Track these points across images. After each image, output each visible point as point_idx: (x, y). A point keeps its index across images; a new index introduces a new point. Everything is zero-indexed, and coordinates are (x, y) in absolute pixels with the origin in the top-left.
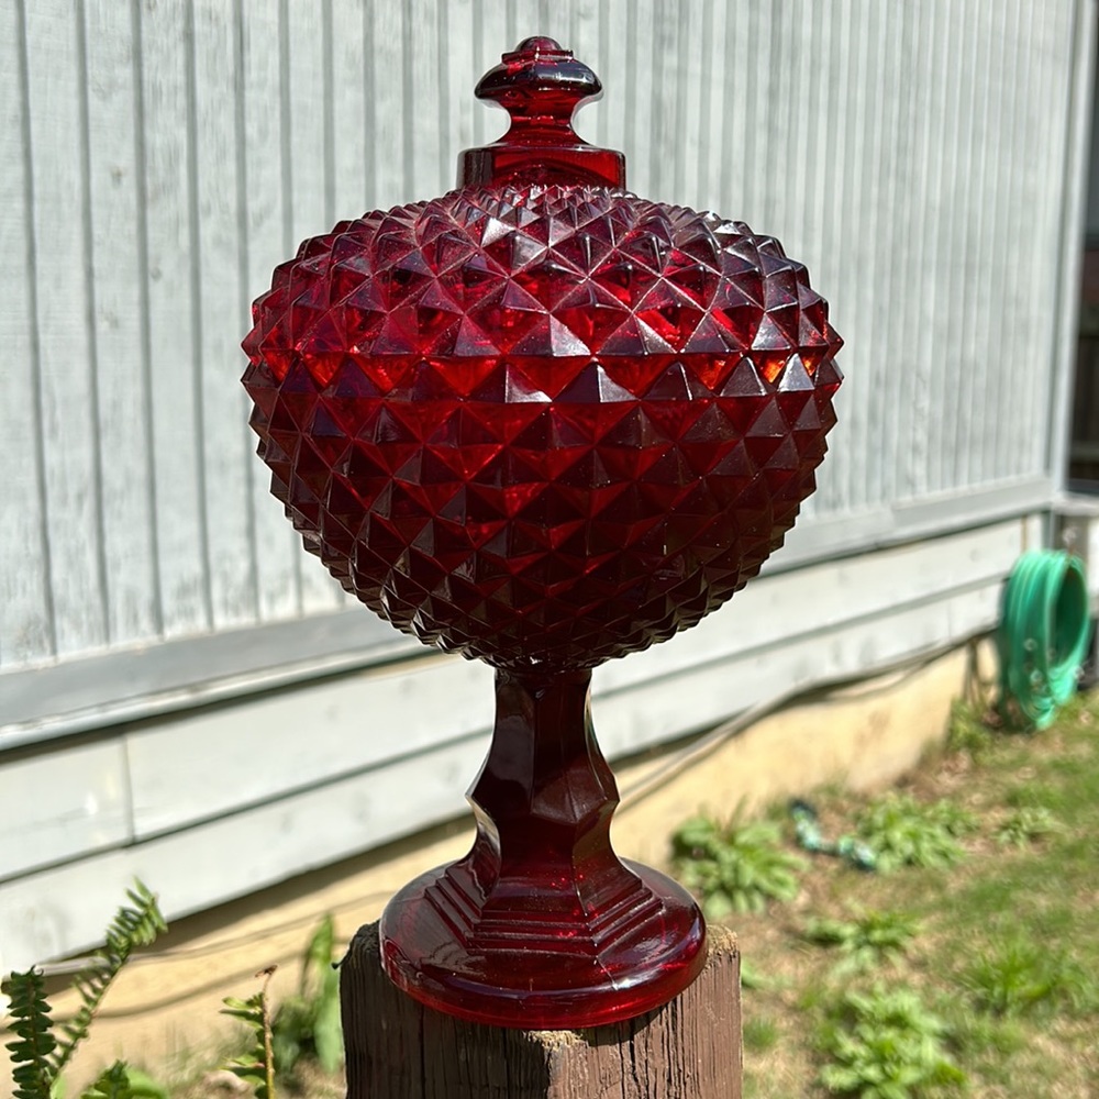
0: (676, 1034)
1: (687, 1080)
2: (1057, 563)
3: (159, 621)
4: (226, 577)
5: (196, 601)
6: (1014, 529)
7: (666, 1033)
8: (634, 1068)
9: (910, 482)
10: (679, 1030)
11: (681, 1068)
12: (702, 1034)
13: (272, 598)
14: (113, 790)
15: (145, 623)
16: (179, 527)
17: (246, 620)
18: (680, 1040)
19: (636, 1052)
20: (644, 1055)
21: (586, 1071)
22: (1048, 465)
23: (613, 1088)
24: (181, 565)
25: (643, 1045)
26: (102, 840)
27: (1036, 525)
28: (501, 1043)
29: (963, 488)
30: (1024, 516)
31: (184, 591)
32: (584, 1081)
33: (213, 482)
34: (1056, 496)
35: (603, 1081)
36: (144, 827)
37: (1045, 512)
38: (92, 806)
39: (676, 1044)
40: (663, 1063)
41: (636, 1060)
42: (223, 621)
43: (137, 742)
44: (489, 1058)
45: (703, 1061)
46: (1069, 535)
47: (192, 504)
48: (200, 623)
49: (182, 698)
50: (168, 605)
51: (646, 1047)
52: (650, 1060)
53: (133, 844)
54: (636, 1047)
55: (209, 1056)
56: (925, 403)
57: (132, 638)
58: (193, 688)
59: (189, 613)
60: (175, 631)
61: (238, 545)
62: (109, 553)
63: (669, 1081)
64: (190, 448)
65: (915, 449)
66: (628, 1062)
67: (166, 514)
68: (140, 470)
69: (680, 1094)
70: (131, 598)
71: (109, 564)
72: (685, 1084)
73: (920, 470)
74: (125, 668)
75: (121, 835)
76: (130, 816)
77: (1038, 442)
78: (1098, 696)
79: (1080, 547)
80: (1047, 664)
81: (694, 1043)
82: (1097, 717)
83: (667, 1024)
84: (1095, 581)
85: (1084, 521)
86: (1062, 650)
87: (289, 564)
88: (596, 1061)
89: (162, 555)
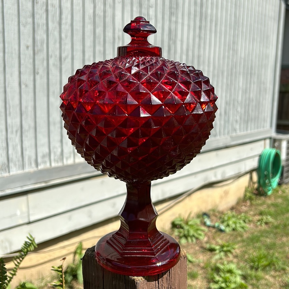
0: (170, 277)
2: (273, 152)
3: (37, 165)
4: (55, 153)
5: (47, 159)
6: (262, 143)
7: (167, 277)
8: (159, 286)
9: (235, 130)
10: (171, 276)
11: (171, 286)
12: (177, 278)
13: (67, 159)
14: (24, 209)
15: (33, 165)
16: (42, 139)
17: (60, 164)
18: (171, 279)
20: (161, 283)
21: (146, 287)
22: (271, 126)
24: (43, 150)
26: (21, 222)
27: (268, 141)
28: (124, 280)
29: (249, 132)
30: (265, 139)
31: (44, 156)
33: (52, 128)
34: (273, 134)
36: (32, 219)
37: (270, 138)
38: (18, 213)
39: (170, 280)
40: (167, 285)
41: (159, 284)
42: (54, 165)
43: (31, 196)
44: (121, 283)
45: (177, 284)
46: (276, 144)
47: (46, 134)
48: (48, 165)
49: (43, 185)
50: (40, 160)
52: (163, 284)
53: (29, 223)
54: (159, 281)
55: (49, 279)
56: (239, 109)
57: (30, 169)
58: (46, 182)
59: (45, 162)
60: (41, 167)
61: (58, 144)
62: (24, 146)
64: (46, 119)
65: (236, 121)
67: (39, 136)
68: (32, 124)
70: (30, 158)
71: (24, 149)
73: (238, 127)
74: (28, 177)
75: (26, 221)
76: (29, 216)
77: (269, 120)
78: (284, 187)
79: (279, 147)
80: (270, 178)
81: (175, 280)
82: (284, 192)
83: (168, 275)
84: (283, 156)
85: (280, 141)
86: (274, 174)
87: (71, 150)
88: (149, 285)
89: (38, 147)
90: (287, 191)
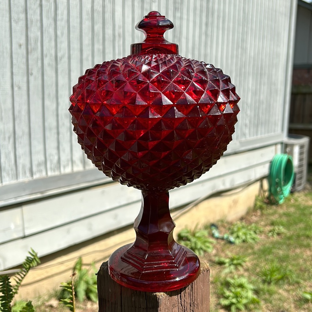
1: (195, 305)
2: (285, 157)
3: (32, 174)
4: (51, 161)
5: (43, 168)
6: (273, 148)
8: (181, 302)
9: (244, 135)
11: (194, 302)
12: (199, 292)
13: (64, 167)
14: (19, 222)
15: (28, 174)
16: (38, 146)
17: (57, 173)
18: (193, 294)
19: (182, 298)
20: (184, 298)
21: (168, 303)
22: (282, 130)
23: (175, 308)
24: (38, 157)
25: (184, 296)
26: (15, 236)
27: (279, 147)
28: (144, 295)
29: (259, 136)
30: (276, 144)
31: (39, 165)
32: (168, 306)
33: (48, 134)
34: (285, 138)
35: (173, 306)
36: (27, 232)
37: (282, 143)
38: (12, 226)
40: (189, 300)
41: (182, 300)
42: (50, 174)
43: (26, 208)
44: (141, 300)
46: (288, 149)
47: (41, 140)
48: (44, 174)
49: (39, 196)
50: (35, 169)
51: (185, 296)
52: (186, 300)
53: (24, 237)
54: (182, 296)
55: (46, 297)
56: (249, 112)
57: (24, 178)
58: (42, 193)
59: (40, 171)
60: (36, 176)
61: (54, 152)
62: (17, 154)
63: (191, 305)
64: (41, 124)
65: (246, 125)
66: (180, 300)
67: (34, 143)
68: (26, 130)
69: (193, 309)
70: (24, 167)
71: (17, 157)
72: (195, 306)
73: (247, 131)
74: (22, 187)
75: (21, 235)
76: (24, 229)
77: (280, 123)
78: (296, 195)
79: (291, 153)
80: (282, 186)
81: (197, 295)
82: (296, 200)
83: (190, 290)
84: (296, 162)
85: (292, 146)
86: (286, 181)
87: (69, 157)
88: (171, 300)
89: (33, 155)
90: (300, 199)
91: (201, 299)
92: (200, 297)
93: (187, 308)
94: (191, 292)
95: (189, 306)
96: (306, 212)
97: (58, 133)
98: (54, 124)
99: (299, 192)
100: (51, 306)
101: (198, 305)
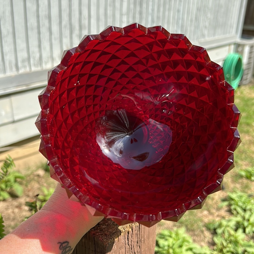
0: (140, 232)
1: (142, 241)
2: (236, 56)
3: (17, 68)
4: (34, 58)
5: (26, 64)
6: (227, 48)
7: (137, 233)
8: (128, 243)
9: (203, 36)
10: (140, 231)
11: (141, 239)
12: (146, 230)
13: (46, 63)
14: (8, 109)
15: (14, 69)
16: (21, 44)
17: (39, 69)
18: (141, 233)
19: (129, 239)
20: (131, 239)
21: (116, 247)
22: (237, 32)
23: (122, 249)
24: (22, 55)
25: (131, 237)
26: (6, 121)
27: (232, 47)
28: (93, 241)
29: (217, 37)
30: (229, 45)
31: (23, 61)
32: (115, 250)
33: (30, 33)
34: (238, 39)
35: (120, 248)
36: (16, 118)
37: (235, 44)
38: (3, 113)
39: (140, 234)
40: (136, 239)
41: (129, 241)
42: (34, 69)
43: (14, 98)
44: (90, 243)
45: (146, 236)
46: (240, 49)
47: (24, 39)
48: (28, 69)
49: (24, 88)
50: (20, 64)
51: (132, 237)
52: (133, 240)
53: (14, 122)
54: (129, 238)
56: (209, 15)
57: (11, 73)
58: (27, 85)
59: (25, 67)
60: (22, 71)
61: (36, 50)
62: (4, 51)
63: (138, 242)
64: (23, 24)
65: (206, 27)
66: (127, 241)
67: (18, 41)
68: (11, 30)
69: (140, 245)
70: (10, 63)
71: (4, 54)
72: (141, 242)
73: (206, 32)
74: (9, 80)
75: (11, 120)
76: (13, 115)
77: (235, 26)
78: (243, 88)
79: (242, 53)
80: (231, 80)
81: (144, 233)
82: (242, 93)
83: (138, 231)
84: (245, 60)
85: (243, 46)
86: (236, 76)
87: (49, 54)
88: (118, 244)
89: (18, 52)
90: (245, 92)
91: (147, 235)
92: (147, 233)
93: (134, 245)
94: (138, 232)
95: (136, 244)
96: (249, 103)
97: (39, 33)
98: (35, 24)
99: (245, 85)
100: (38, 176)
101: (144, 241)
